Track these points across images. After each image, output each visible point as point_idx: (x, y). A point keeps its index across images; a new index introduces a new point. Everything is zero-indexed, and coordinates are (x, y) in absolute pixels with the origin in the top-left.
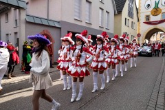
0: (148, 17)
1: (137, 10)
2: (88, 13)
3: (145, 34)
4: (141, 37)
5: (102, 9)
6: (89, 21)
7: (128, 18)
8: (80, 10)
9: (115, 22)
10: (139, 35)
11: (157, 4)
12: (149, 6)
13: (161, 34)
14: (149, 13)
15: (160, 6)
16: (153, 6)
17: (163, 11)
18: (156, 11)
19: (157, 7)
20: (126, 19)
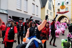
0: (59, 10)
1: (53, 6)
2: (25, 6)
5: (34, 4)
6: (27, 11)
7: (48, 10)
9: (41, 12)
11: (63, 3)
12: (59, 4)
14: (59, 8)
16: (61, 4)
17: (66, 7)
18: (63, 7)
19: (63, 5)
20: (47, 10)
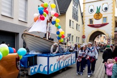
0: (91, 21)
3: (89, 36)
4: (86, 39)
6: (25, 19)
8: (11, 6)
10: (84, 37)
11: (98, 10)
12: (92, 10)
13: (104, 37)
14: (92, 17)
15: (100, 11)
16: (95, 11)
18: (98, 15)
19: (99, 12)
20: (70, 21)
